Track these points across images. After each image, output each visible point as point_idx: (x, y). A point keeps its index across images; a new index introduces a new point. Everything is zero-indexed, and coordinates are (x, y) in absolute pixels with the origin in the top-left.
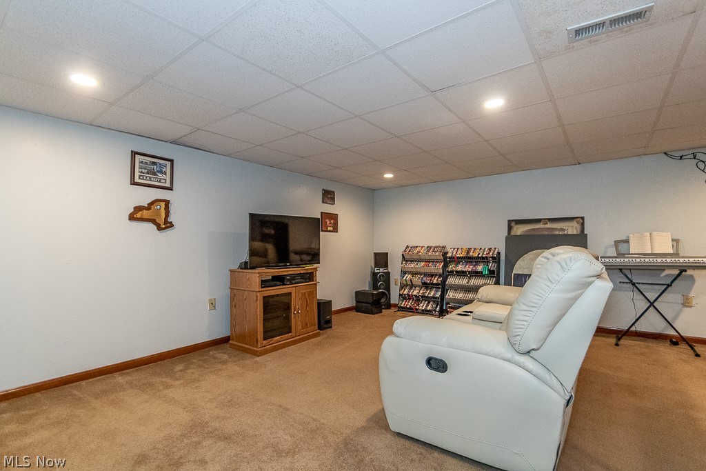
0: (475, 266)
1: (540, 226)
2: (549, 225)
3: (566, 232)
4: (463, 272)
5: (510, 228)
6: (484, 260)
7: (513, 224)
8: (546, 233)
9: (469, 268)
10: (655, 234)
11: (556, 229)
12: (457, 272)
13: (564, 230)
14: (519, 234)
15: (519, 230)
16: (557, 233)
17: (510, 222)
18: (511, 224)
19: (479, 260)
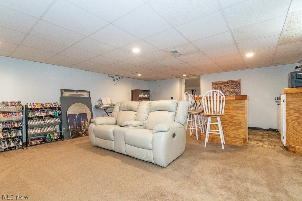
0: (47, 112)
1: (75, 93)
2: (79, 93)
3: (84, 96)
4: (41, 117)
5: (62, 93)
6: (53, 109)
7: (63, 91)
8: (78, 96)
9: (43, 114)
10: (107, 98)
11: (81, 95)
12: (36, 117)
13: (84, 95)
14: (66, 96)
15: (66, 94)
16: (81, 96)
17: (62, 90)
18: (62, 91)
19: (51, 109)
